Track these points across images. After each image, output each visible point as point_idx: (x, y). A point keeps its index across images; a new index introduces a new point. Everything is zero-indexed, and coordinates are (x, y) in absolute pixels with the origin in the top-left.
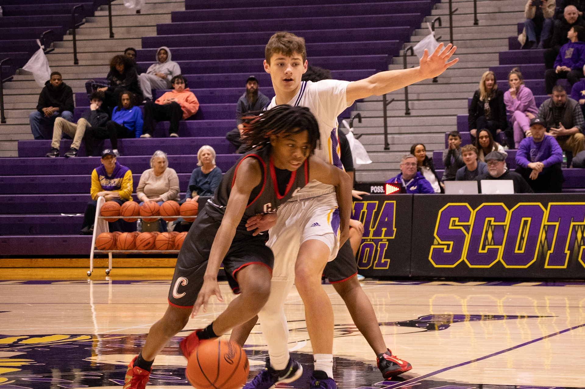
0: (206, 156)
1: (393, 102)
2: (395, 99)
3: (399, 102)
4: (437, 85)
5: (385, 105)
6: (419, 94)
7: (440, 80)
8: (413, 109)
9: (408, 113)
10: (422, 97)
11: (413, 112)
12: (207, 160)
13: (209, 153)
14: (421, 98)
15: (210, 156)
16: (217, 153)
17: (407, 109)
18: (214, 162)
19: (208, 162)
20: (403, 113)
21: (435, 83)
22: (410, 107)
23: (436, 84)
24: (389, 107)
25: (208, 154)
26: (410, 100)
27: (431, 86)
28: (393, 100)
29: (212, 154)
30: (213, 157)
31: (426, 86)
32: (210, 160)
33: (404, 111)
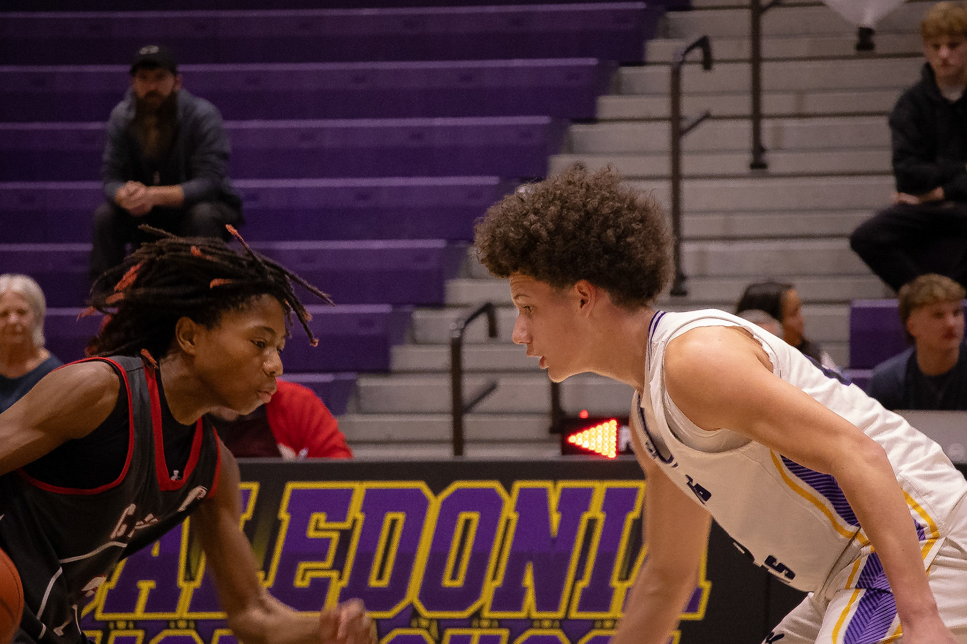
0: (13, 318)
1: (707, 125)
2: (714, 113)
3: (730, 124)
4: (874, 61)
5: (678, 134)
6: (801, 93)
7: (881, 42)
8: (778, 149)
9: (758, 165)
10: (813, 104)
11: (777, 161)
12: (14, 333)
13: (24, 305)
14: (809, 109)
15: (26, 320)
16: (50, 304)
17: (758, 150)
18: (39, 337)
19: (18, 339)
20: (742, 161)
21: (864, 53)
22: (767, 140)
23: (868, 57)
24: (689, 141)
25: (21, 312)
26: (772, 117)
27: (847, 64)
28: (707, 116)
29: (35, 306)
30: (36, 320)
31: (829, 64)
32: (26, 333)
33: (748, 158)
